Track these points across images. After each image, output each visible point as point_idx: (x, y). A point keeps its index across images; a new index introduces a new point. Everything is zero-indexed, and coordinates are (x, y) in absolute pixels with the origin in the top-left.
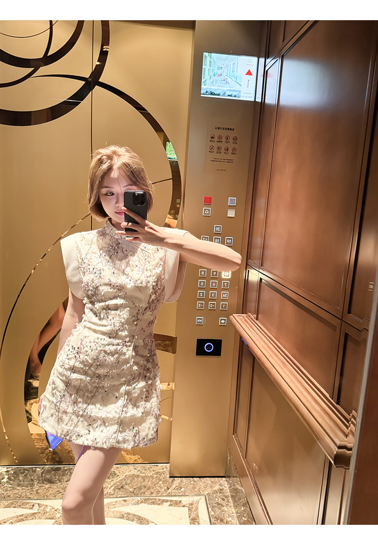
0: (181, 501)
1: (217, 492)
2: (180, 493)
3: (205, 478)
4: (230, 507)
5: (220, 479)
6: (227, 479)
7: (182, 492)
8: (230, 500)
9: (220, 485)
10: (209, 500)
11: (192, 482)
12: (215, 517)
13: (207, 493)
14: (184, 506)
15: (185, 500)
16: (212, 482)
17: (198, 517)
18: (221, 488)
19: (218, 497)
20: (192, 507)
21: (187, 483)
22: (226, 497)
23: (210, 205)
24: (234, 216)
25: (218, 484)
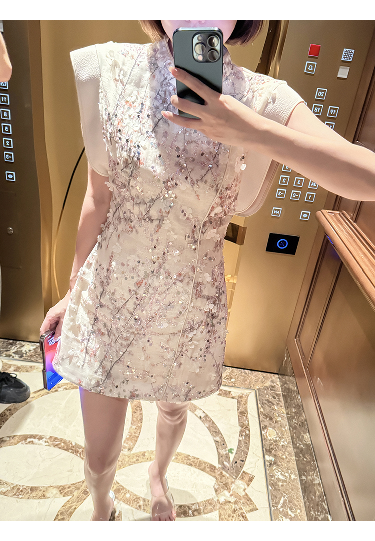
0: (230, 392)
1: (268, 389)
2: (230, 383)
3: (257, 372)
4: (281, 406)
5: (272, 375)
6: (280, 377)
7: (232, 382)
8: (282, 399)
9: (273, 381)
10: (260, 395)
11: (243, 374)
12: (265, 415)
13: (258, 388)
14: (233, 398)
15: (235, 392)
16: (264, 377)
17: (247, 412)
18: (273, 385)
19: (269, 394)
20: (242, 401)
21: (238, 373)
22: (278, 395)
23: (317, 58)
24: (346, 77)
25: (270, 380)
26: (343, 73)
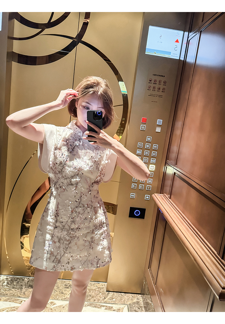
0: (112, 307)
1: (135, 303)
2: (112, 302)
3: (128, 294)
5: (137, 295)
6: (142, 295)
7: (114, 301)
8: (143, 309)
9: (138, 299)
10: (130, 308)
11: (120, 296)
13: (129, 303)
14: (114, 310)
15: (115, 307)
16: (132, 297)
18: (138, 301)
19: (136, 307)
21: (117, 295)
22: (141, 307)
23: (146, 123)
24: (160, 132)
25: (136, 298)
26: (158, 130)
